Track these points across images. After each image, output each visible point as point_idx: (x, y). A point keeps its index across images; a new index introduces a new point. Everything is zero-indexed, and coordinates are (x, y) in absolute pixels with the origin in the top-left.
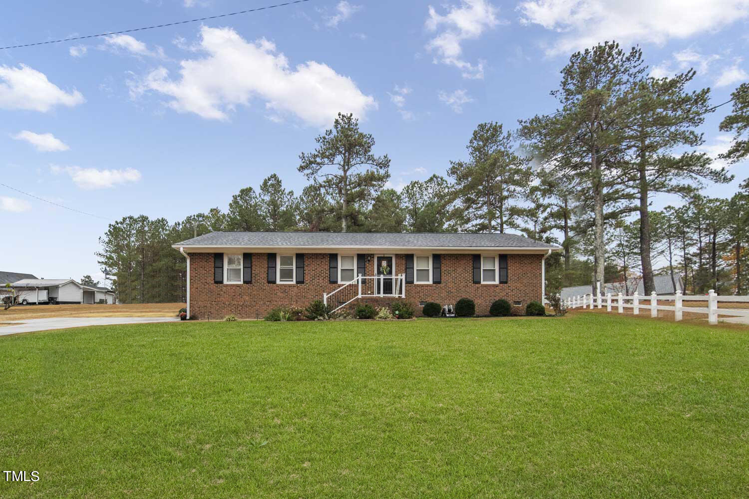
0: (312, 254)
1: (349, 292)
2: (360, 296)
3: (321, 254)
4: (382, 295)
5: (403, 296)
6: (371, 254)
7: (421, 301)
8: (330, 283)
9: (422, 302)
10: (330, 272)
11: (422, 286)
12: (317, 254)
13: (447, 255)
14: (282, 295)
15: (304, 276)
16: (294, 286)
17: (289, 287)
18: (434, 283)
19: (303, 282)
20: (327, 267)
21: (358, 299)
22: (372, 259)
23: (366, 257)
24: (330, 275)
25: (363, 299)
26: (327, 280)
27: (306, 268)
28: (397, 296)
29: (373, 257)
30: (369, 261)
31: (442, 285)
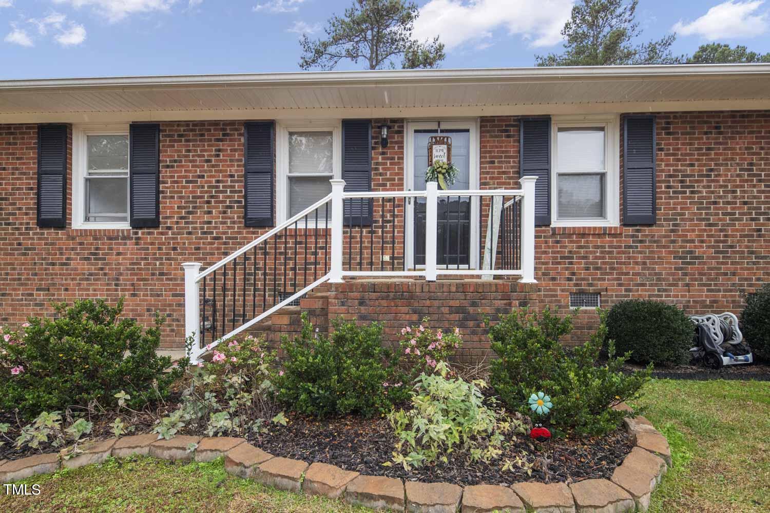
0: (187, 123)
1: (312, 258)
2: (336, 274)
3: (215, 123)
4: (432, 270)
5: (527, 274)
6: (394, 121)
7: (574, 289)
8: (247, 226)
9: (581, 292)
10: (246, 187)
11: (583, 233)
12: (202, 123)
13: (675, 115)
14: (85, 267)
15: (158, 203)
16: (124, 238)
17: (110, 238)
18: (626, 221)
19: (154, 223)
20: (237, 170)
21: (327, 286)
22: (396, 138)
23: (371, 132)
24: (245, 197)
25: (347, 287)
26: (236, 214)
27: (165, 173)
28: (488, 274)
29: (400, 132)
30: (384, 143)
31: (658, 231)
